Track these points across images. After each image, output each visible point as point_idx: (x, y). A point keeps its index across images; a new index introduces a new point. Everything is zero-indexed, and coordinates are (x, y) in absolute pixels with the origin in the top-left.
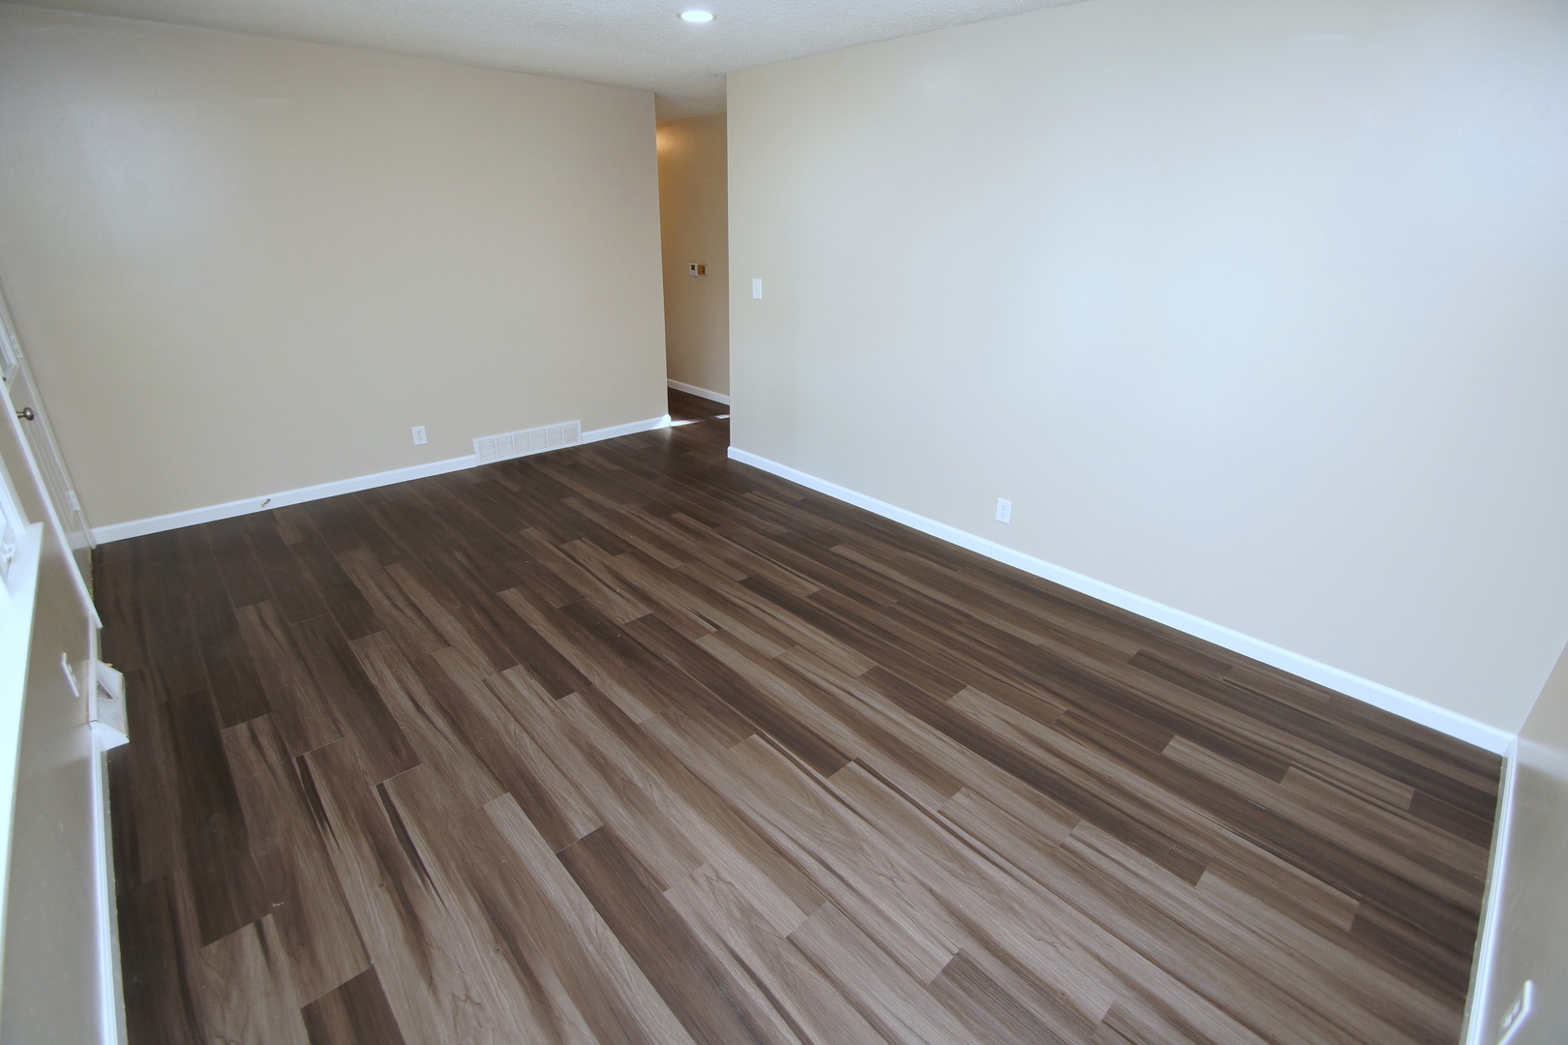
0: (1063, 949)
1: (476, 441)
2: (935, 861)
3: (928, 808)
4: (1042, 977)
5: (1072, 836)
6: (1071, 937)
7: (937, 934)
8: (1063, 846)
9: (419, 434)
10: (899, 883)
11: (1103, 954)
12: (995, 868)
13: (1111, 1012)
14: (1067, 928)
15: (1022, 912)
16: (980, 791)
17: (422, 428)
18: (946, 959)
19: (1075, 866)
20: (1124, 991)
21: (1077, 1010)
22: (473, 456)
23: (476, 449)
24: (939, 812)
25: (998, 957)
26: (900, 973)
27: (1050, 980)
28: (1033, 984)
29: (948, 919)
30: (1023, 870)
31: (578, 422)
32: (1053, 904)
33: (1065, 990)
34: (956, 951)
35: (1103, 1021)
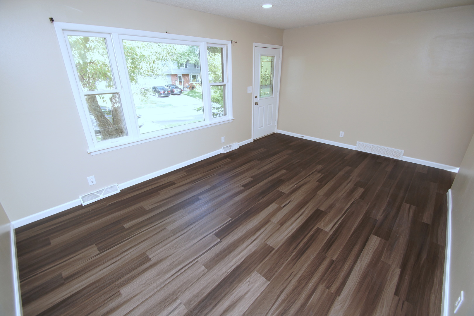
0: (142, 286)
1: (358, 142)
2: (179, 258)
3: (199, 258)
4: (136, 278)
5: (181, 303)
6: (145, 289)
7: (157, 255)
8: (177, 298)
9: (342, 134)
10: (174, 249)
11: (136, 298)
12: (173, 273)
13: (120, 294)
14: (148, 290)
15: (157, 278)
16: (206, 275)
17: (343, 132)
18: (150, 257)
19: (168, 300)
20: (124, 300)
21: (125, 285)
22: (355, 147)
23: (357, 145)
24: (197, 261)
25: (146, 269)
26: (150, 247)
27: (135, 280)
28: (136, 276)
29: (161, 258)
30: (170, 282)
31: (403, 151)
32: (156, 288)
33: (131, 283)
34: (151, 259)
35: (119, 291)
